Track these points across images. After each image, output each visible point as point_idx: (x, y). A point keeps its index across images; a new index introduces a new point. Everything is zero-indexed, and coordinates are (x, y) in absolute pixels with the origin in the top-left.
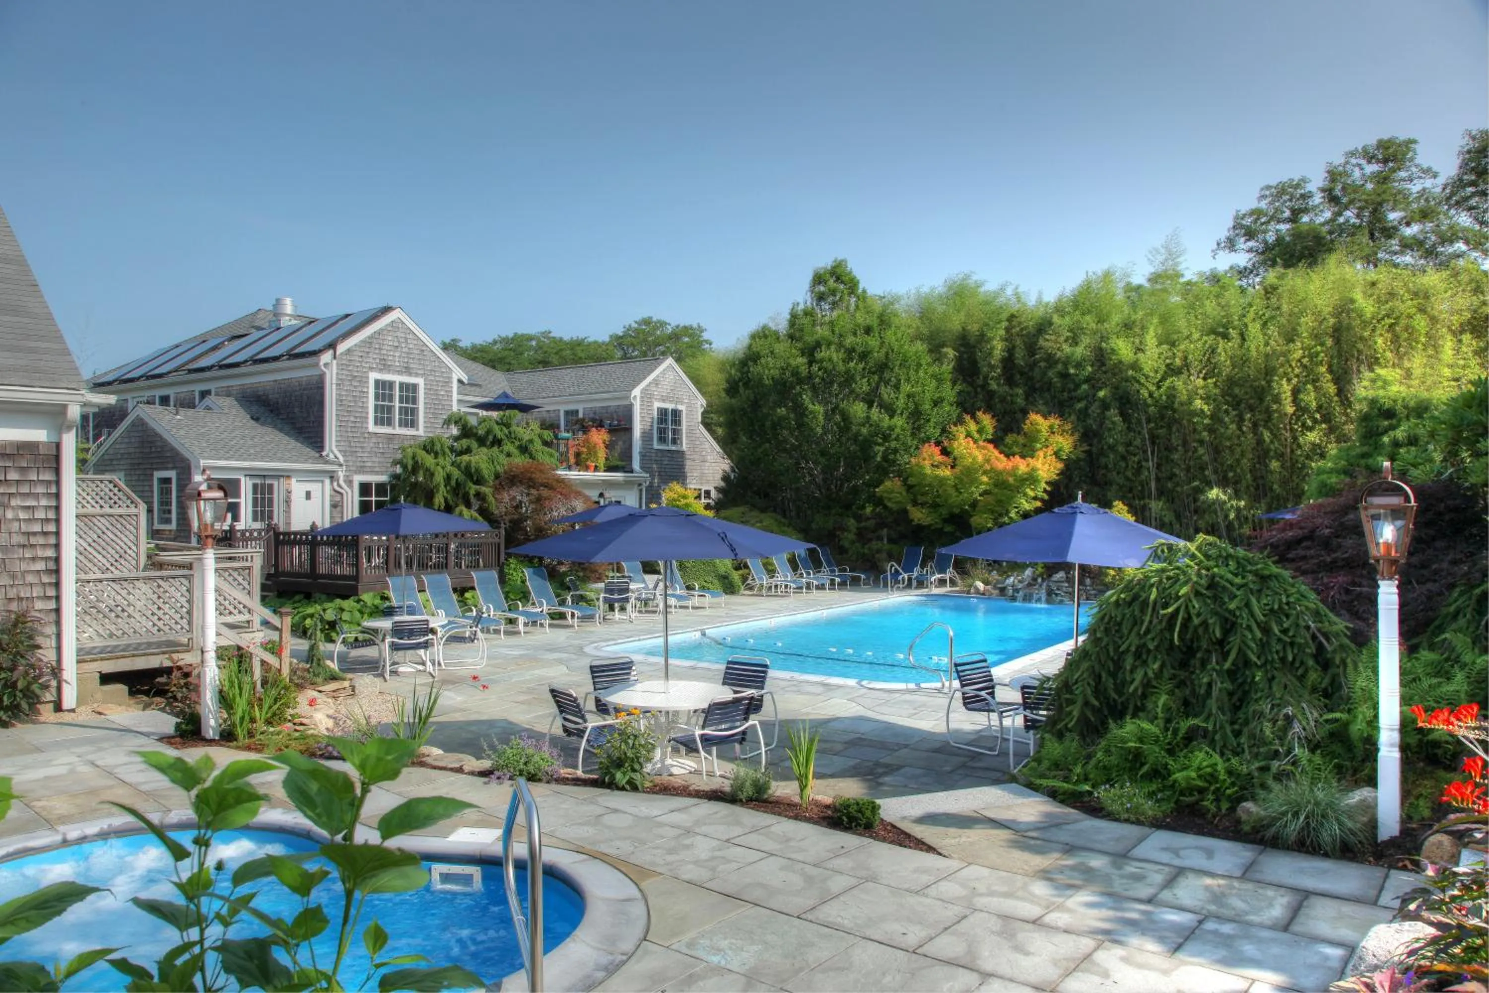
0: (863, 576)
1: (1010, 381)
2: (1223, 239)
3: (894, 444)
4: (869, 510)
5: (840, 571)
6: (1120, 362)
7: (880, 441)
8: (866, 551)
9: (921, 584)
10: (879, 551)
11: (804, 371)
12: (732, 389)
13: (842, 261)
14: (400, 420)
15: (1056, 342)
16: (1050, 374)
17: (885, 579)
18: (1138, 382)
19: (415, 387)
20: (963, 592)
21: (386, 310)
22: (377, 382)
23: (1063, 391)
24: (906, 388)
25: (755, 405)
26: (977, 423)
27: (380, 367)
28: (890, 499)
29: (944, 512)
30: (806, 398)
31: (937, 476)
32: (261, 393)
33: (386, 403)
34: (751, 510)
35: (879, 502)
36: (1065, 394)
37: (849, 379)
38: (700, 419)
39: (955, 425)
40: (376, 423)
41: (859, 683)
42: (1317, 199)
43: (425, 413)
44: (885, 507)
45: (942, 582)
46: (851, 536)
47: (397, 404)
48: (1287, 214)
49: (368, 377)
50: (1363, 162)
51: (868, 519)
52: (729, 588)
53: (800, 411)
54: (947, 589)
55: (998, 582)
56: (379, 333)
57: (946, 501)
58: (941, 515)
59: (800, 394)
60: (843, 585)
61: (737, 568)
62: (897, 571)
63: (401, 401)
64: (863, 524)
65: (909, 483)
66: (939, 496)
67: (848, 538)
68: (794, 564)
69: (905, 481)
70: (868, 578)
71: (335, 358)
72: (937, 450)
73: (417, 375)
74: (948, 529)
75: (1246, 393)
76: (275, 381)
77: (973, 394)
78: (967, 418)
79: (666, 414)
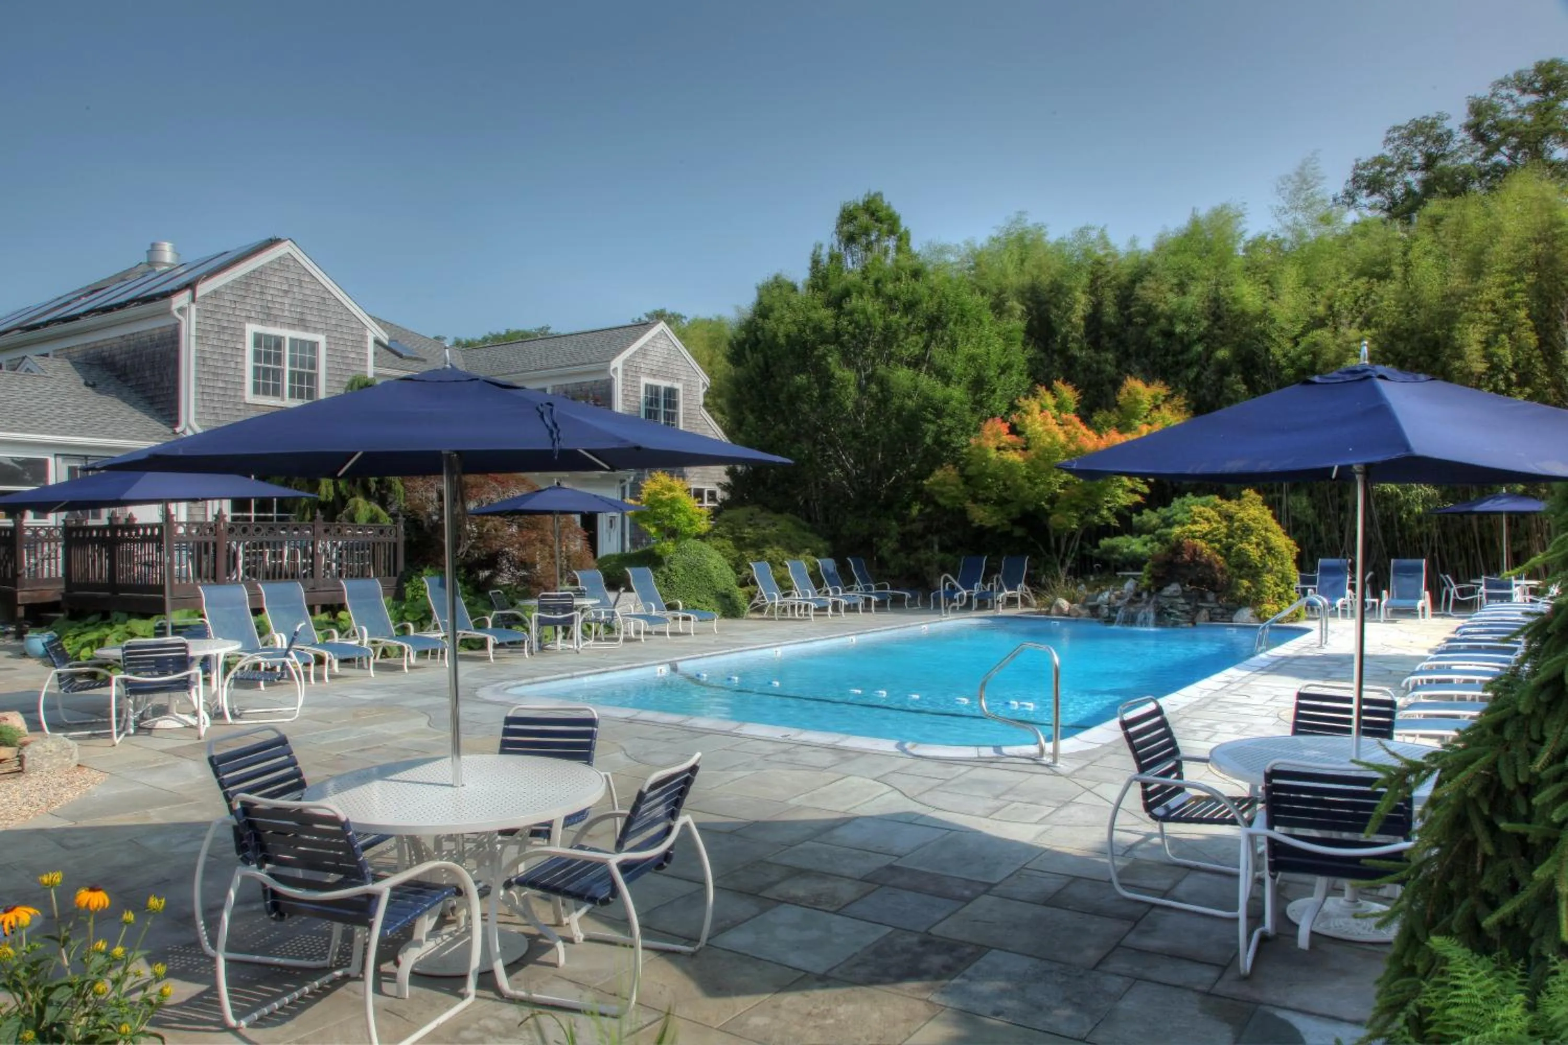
0: (908, 595)
1: (1096, 344)
2: (1340, 193)
3: (948, 422)
4: (915, 510)
5: (878, 588)
6: (1243, 313)
7: (930, 416)
8: (912, 563)
9: (983, 604)
10: (928, 563)
11: (829, 325)
12: (737, 354)
13: (877, 194)
14: (292, 389)
15: (1156, 290)
16: (1150, 332)
17: (937, 599)
18: (1269, 336)
19: (314, 346)
20: (1040, 613)
21: (273, 242)
22: (259, 339)
23: (1166, 354)
24: (965, 349)
25: (766, 372)
26: (1055, 397)
27: (261, 316)
28: (942, 494)
29: (1015, 511)
30: (833, 360)
31: (1003, 463)
32: (106, 354)
33: (272, 366)
34: (762, 511)
35: (928, 499)
36: (1170, 358)
37: (889, 337)
38: (701, 401)
39: (1026, 398)
40: (256, 391)
41: (900, 746)
42: (1462, 136)
43: (328, 380)
44: (936, 504)
45: (1011, 601)
46: (892, 545)
47: (287, 368)
48: (1419, 160)
49: (244, 331)
50: (1515, 93)
51: (914, 521)
52: (731, 610)
53: (825, 379)
54: (1019, 610)
55: (1087, 599)
56: (261, 271)
57: (1017, 495)
58: (1009, 514)
59: (824, 357)
60: (881, 606)
61: (743, 584)
62: (952, 587)
63: (293, 363)
64: (908, 528)
65: (966, 473)
66: (1007, 488)
67: (888, 546)
68: (817, 580)
69: (962, 470)
70: (914, 598)
71: (193, 300)
72: (1004, 428)
73: (316, 330)
74: (1019, 532)
75: (1413, 349)
76: (123, 337)
77: (1046, 362)
78: (1042, 390)
79: (657, 394)
